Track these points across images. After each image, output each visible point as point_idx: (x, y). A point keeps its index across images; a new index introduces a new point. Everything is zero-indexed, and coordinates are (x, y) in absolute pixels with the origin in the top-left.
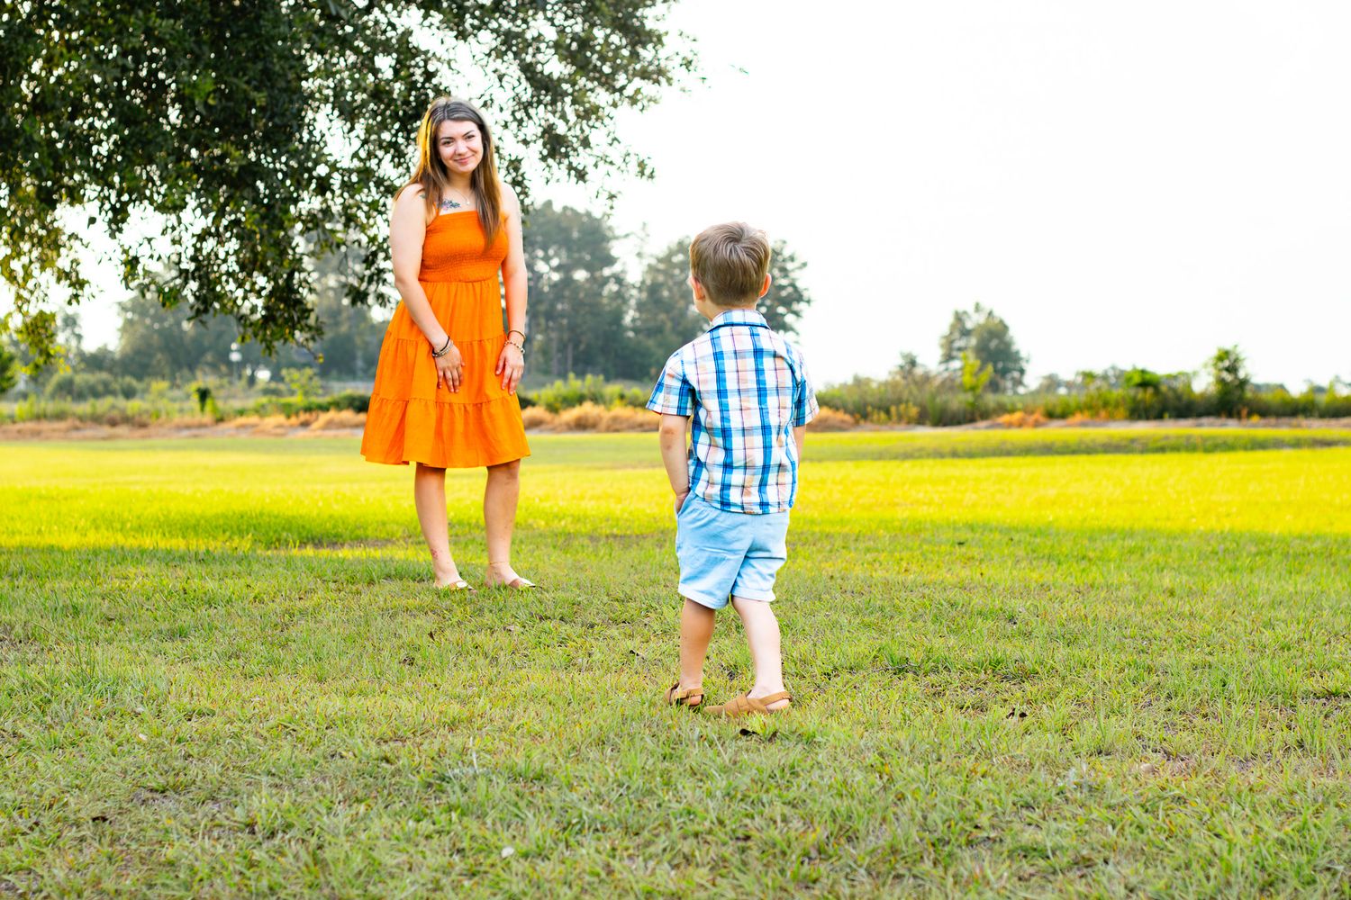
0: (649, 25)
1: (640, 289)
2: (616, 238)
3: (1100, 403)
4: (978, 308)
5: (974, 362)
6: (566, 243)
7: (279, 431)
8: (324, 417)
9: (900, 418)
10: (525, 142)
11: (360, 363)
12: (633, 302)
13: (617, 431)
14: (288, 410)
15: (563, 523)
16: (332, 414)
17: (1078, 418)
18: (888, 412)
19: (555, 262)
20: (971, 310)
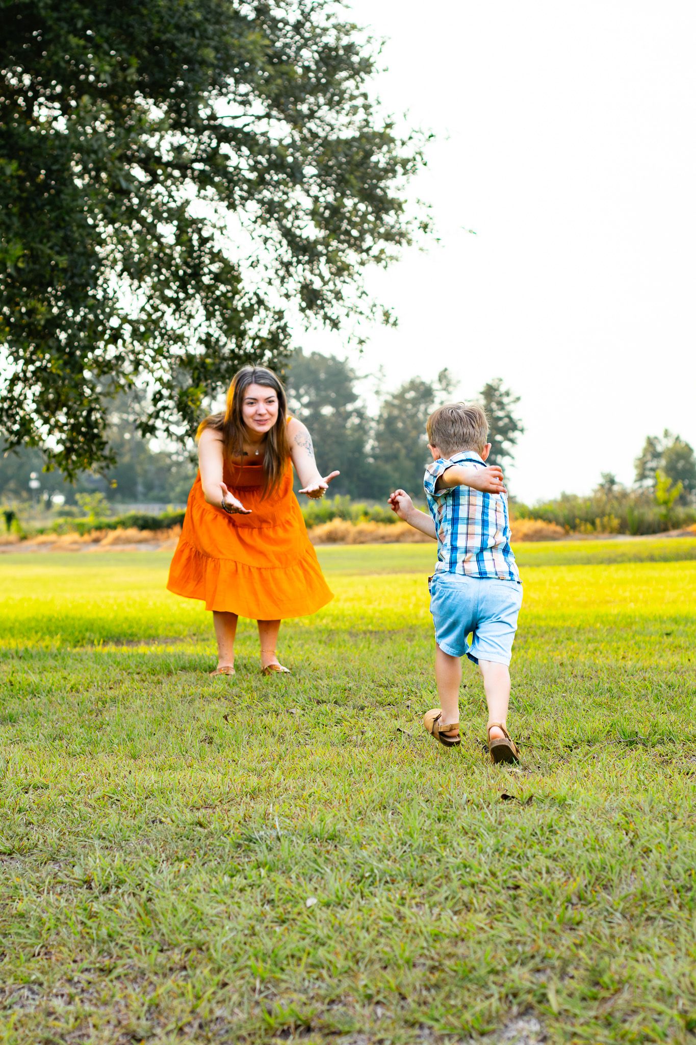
0: (391, 194)
1: (378, 422)
2: (357, 378)
4: (666, 434)
5: (664, 479)
6: (316, 384)
7: (75, 547)
8: (112, 535)
9: (604, 528)
10: (287, 296)
11: (140, 488)
12: (372, 433)
13: (362, 542)
14: (82, 529)
15: (324, 621)
16: (119, 532)
18: (593, 523)
19: (306, 400)
20: (661, 435)
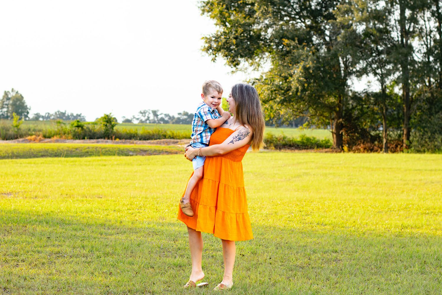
3: (63, 133)
4: (13, 90)
17: (55, 138)
20: (10, 91)
